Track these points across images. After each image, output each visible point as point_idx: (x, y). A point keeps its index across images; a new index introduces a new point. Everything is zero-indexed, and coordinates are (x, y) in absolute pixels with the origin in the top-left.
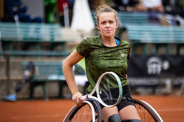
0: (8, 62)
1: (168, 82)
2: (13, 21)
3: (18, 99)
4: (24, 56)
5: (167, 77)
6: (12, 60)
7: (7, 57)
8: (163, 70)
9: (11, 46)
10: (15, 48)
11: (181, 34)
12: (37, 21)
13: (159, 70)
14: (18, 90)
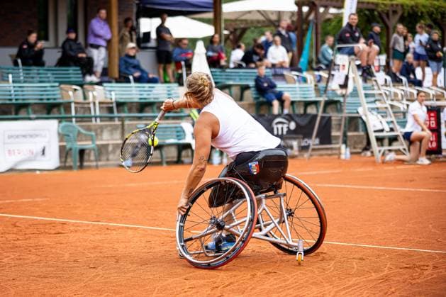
0: (123, 125)
1: (295, 144)
2: (129, 81)
3: (134, 165)
4: (140, 118)
5: (295, 139)
6: (127, 122)
7: (121, 119)
8: (289, 131)
9: (126, 108)
10: (130, 110)
11: (308, 91)
12: (154, 81)
13: (285, 130)
14: (134, 155)
